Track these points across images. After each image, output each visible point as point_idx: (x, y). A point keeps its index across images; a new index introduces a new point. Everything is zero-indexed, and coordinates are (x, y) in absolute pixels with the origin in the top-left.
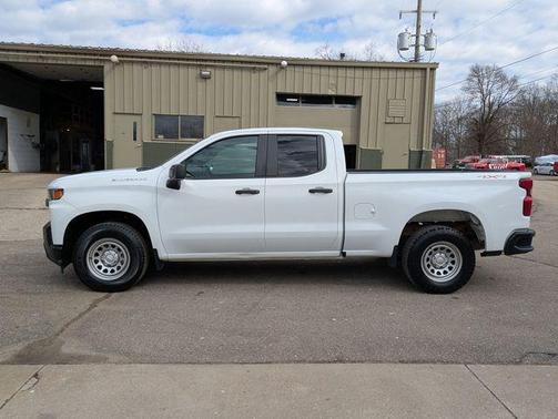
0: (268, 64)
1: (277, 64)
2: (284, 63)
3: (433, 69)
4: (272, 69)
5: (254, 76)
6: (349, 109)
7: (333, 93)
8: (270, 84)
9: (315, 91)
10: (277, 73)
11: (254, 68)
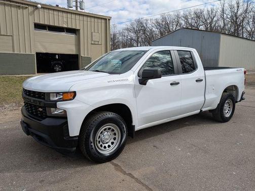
0: (28, 5)
1: (33, 6)
2: (39, 6)
3: (109, 20)
4: (31, 9)
5: (20, 11)
6: (72, 36)
7: (66, 26)
8: (30, 17)
9: (56, 24)
10: (34, 11)
11: (19, 6)
